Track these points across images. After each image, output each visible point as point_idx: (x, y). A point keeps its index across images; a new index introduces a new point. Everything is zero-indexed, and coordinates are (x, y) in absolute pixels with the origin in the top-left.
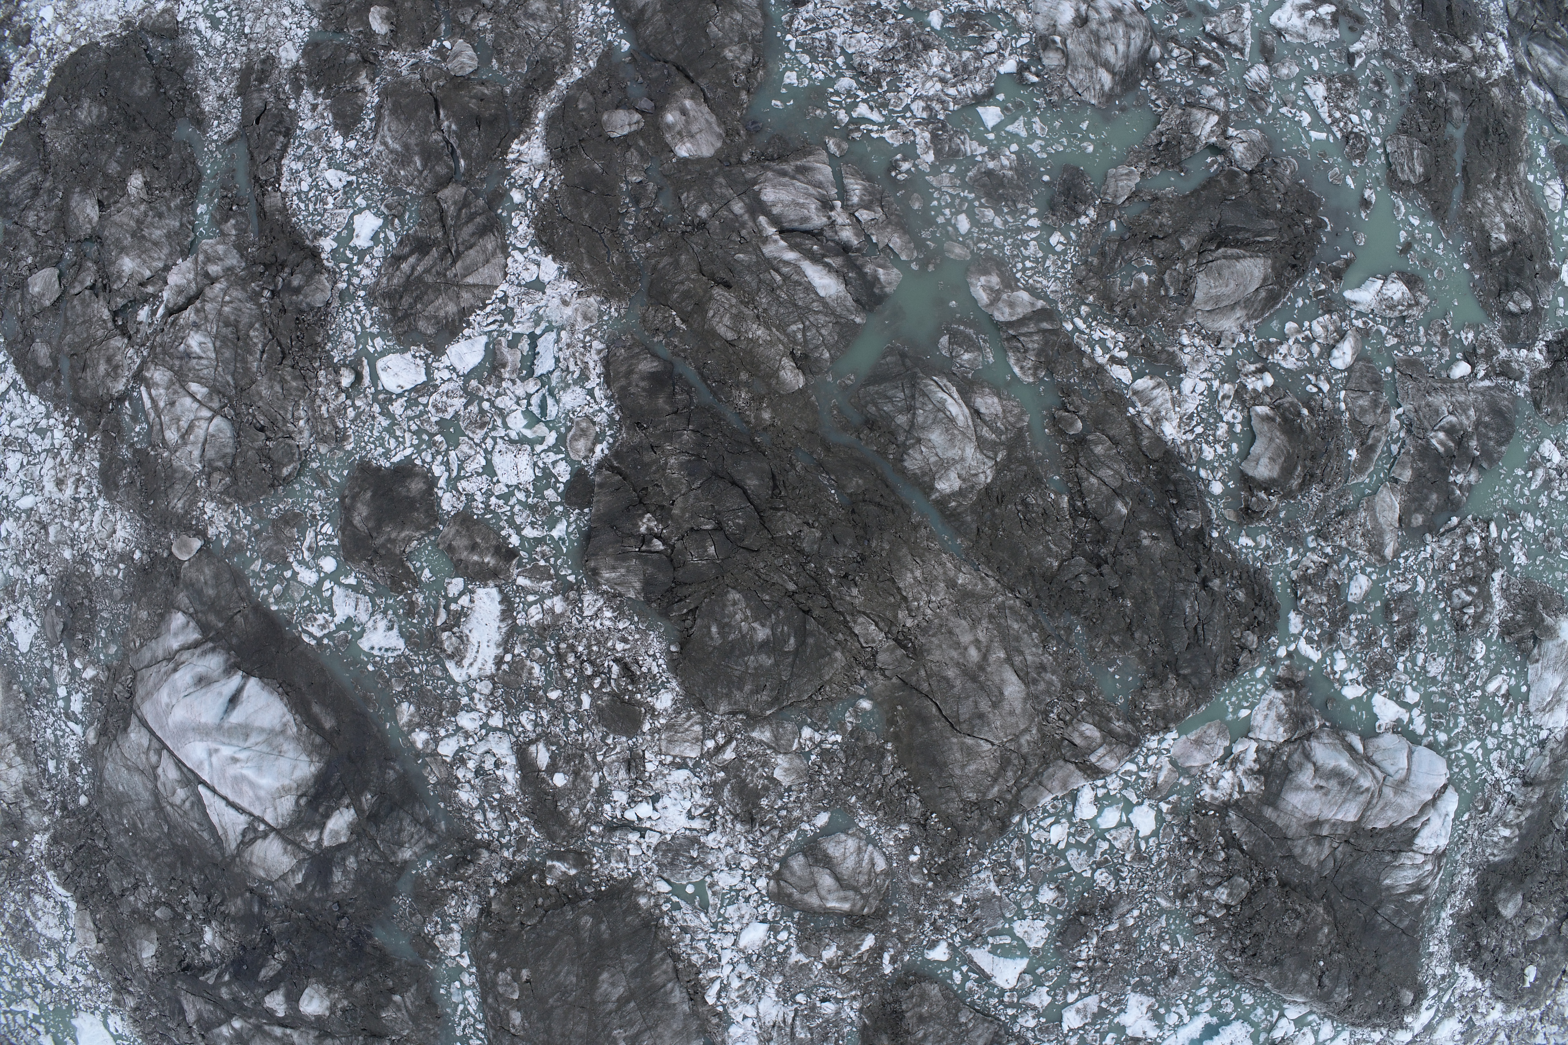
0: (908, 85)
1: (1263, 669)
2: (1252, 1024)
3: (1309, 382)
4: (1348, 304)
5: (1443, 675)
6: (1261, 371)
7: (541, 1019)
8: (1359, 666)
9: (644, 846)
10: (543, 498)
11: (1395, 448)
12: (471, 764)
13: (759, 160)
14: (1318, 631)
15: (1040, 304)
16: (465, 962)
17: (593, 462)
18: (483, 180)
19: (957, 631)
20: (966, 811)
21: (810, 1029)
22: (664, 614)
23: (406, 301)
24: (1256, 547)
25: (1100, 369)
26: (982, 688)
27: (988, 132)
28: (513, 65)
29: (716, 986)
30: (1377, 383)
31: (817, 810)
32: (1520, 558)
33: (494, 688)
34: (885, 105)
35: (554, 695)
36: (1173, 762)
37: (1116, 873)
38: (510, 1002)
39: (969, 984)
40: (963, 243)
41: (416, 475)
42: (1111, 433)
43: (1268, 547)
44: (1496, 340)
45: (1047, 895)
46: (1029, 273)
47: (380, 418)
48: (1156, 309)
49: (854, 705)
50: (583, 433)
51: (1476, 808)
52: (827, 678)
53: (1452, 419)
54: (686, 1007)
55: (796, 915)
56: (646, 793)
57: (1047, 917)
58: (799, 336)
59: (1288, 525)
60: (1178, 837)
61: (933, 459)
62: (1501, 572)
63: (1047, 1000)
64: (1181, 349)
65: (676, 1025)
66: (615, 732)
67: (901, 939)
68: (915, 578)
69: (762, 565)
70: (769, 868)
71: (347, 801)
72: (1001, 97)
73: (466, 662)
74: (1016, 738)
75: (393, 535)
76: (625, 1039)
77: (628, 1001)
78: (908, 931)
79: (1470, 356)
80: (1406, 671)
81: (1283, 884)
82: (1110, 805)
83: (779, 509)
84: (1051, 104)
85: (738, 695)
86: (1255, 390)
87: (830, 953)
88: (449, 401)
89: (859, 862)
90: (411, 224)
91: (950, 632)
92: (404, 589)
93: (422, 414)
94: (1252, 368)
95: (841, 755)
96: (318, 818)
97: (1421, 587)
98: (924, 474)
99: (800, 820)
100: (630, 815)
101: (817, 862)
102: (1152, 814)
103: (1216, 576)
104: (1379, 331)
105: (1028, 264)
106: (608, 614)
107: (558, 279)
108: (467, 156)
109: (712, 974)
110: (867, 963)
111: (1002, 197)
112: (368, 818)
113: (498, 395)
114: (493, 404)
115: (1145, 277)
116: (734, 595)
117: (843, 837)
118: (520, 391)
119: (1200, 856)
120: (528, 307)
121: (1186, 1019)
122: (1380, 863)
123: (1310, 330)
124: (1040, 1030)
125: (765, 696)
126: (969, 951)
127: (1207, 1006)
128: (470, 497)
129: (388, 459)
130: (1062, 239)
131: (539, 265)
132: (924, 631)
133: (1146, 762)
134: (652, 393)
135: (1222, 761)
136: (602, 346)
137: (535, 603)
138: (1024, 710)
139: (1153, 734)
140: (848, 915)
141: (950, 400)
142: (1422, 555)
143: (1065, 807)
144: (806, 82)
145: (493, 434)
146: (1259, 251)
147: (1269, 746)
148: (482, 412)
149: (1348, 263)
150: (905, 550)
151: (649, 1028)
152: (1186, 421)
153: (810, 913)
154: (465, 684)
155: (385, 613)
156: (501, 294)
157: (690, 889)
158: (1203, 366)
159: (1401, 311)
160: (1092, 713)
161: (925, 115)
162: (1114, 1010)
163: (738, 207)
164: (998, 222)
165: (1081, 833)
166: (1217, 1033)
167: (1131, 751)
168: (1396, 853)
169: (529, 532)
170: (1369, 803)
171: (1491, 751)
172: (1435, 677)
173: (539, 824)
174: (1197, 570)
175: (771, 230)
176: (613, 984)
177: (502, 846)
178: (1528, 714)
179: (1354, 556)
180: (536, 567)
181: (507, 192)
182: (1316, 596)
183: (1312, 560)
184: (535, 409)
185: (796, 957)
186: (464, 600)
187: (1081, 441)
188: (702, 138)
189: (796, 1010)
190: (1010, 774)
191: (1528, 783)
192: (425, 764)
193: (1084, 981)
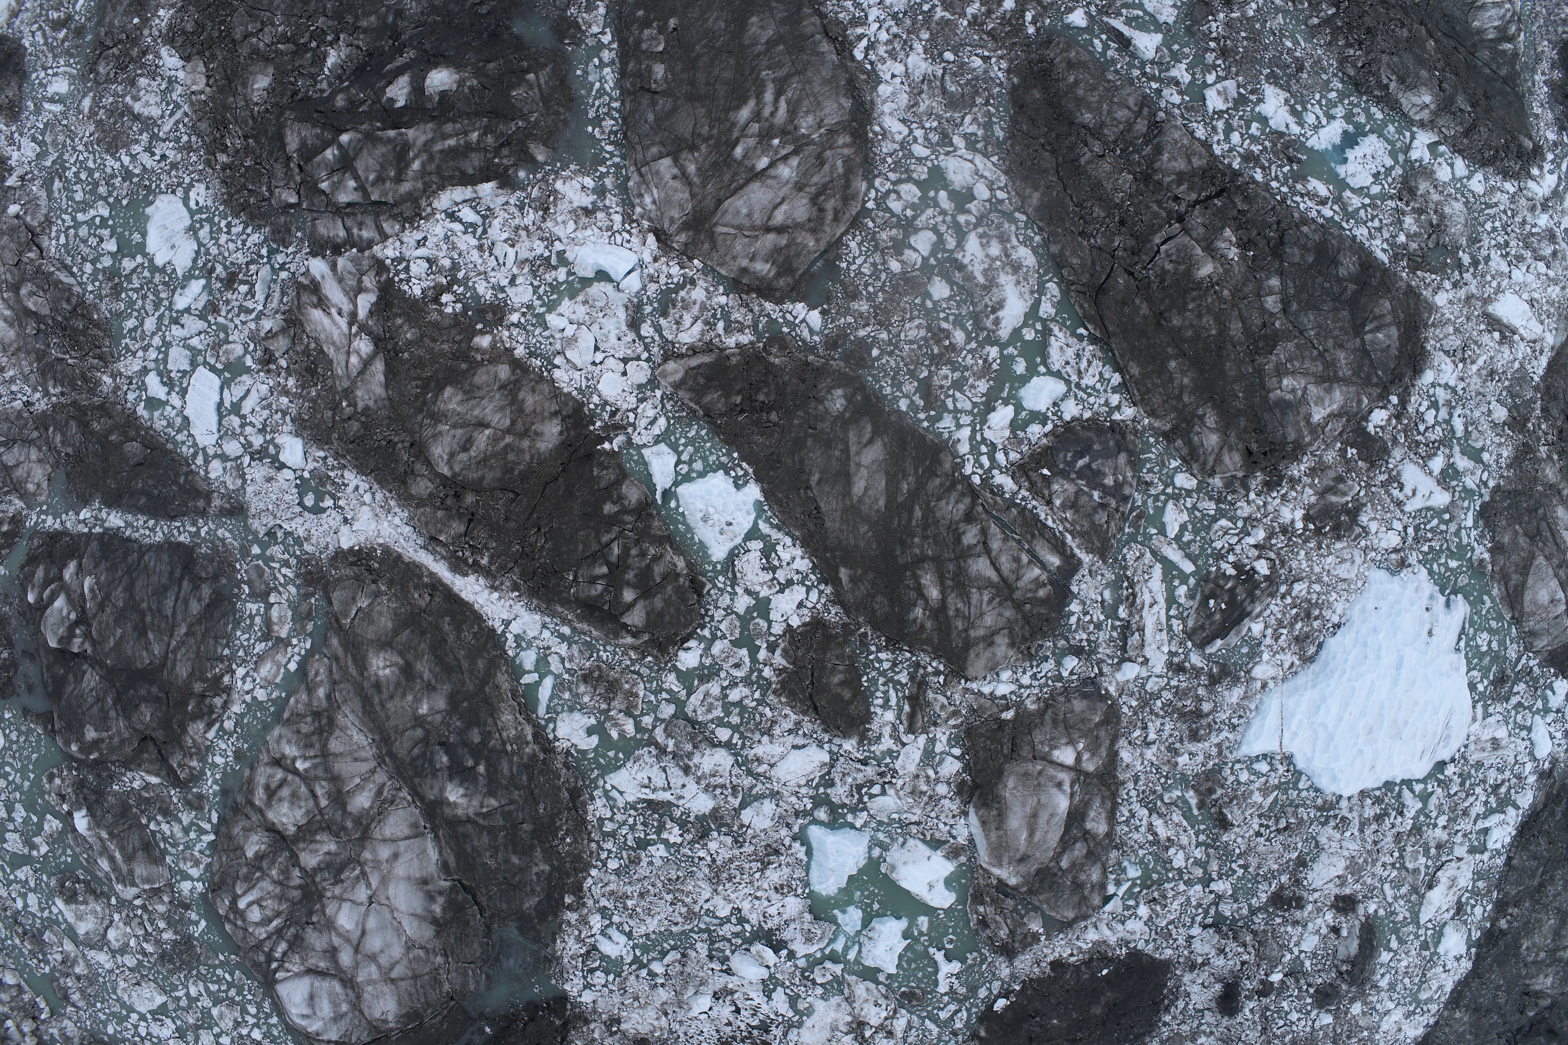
7: (685, 70)
16: (607, 38)
21: (960, 85)
29: (864, 43)
38: (653, 56)
39: (1110, 52)
54: (834, 57)
63: (1187, 78)
65: (826, 73)
76: (774, 81)
77: (777, 45)
87: (974, 8)
109: (859, 30)
110: (1010, 21)
124: (1186, 107)
126: (1106, 18)
151: (798, 73)
162: (1253, 98)
176: (762, 28)
185: (941, 12)
193: (1219, 62)
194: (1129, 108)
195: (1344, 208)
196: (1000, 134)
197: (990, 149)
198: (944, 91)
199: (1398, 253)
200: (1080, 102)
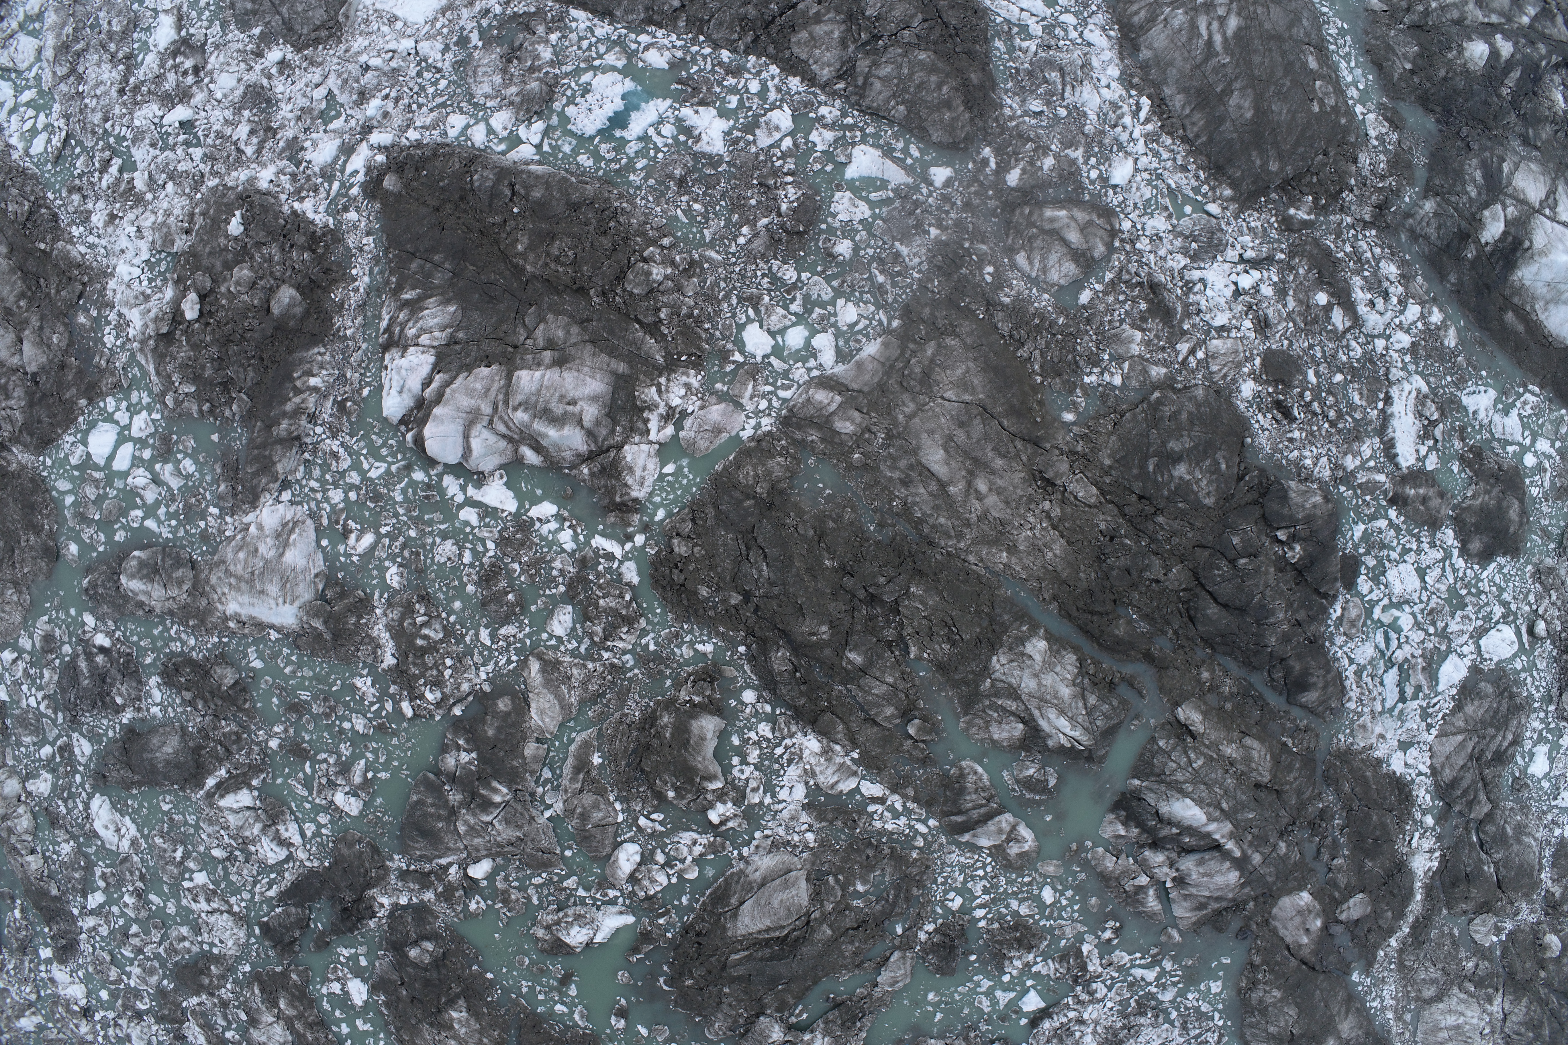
0: (1111, 1009)
1: (657, 519)
2: (572, 134)
3: (661, 823)
4: (630, 909)
5: (434, 542)
6: (722, 823)
7: (1291, 64)
8: (542, 538)
9: (1238, 247)
10: (1376, 557)
11: (547, 774)
12: (1395, 300)
13: (1237, 906)
14: (601, 568)
15: (966, 837)
16: (1359, 110)
17: (1341, 599)
18: (1457, 827)
19: (1002, 506)
20: (951, 324)
21: (1046, 82)
22: (1262, 471)
23: (1504, 708)
24: (692, 644)
25: (894, 789)
26: (966, 453)
27: (1033, 986)
28: (1442, 935)
29: (1143, 115)
30: (584, 838)
31: (1091, 305)
32: (364, 684)
33: (1387, 375)
34: (1131, 985)
35: (1339, 378)
36: (739, 406)
37: (775, 280)
38: (1322, 77)
39: (900, 145)
40: (1046, 876)
41: (1476, 555)
42: (875, 729)
43: (679, 647)
44: (441, 908)
45: (844, 248)
46: (979, 864)
47: (1509, 599)
48: (844, 860)
49: (1078, 414)
50: (1353, 624)
51: (355, 403)
52: (1113, 438)
53: (487, 818)
54: (1167, 91)
55: (1087, 197)
56: (1247, 298)
57: (837, 224)
58: (1192, 756)
59: (661, 672)
60: (715, 328)
61: (1058, 669)
62: (385, 665)
63: (814, 136)
64: (810, 826)
65: (1172, 72)
66: (1283, 352)
67: (981, 184)
68: (1051, 549)
69: (1190, 535)
70: (1122, 241)
71: (1488, 249)
72: (1024, 1021)
73: (1414, 394)
74: (920, 408)
75: (1487, 498)
76: (1217, 54)
77: (1223, 91)
78: (976, 193)
79: (471, 886)
80: (483, 541)
81: (582, 291)
82: (798, 351)
83: (1184, 590)
84: (975, 1028)
85: (1191, 407)
86: (724, 803)
87: (1049, 162)
88: (1461, 627)
89: (1043, 259)
90: (1507, 775)
91: (1007, 503)
92: (1470, 450)
93: (1479, 611)
94: (730, 824)
95: (1081, 363)
96: (1512, 231)
97: (484, 635)
98: (1058, 652)
99: (1106, 293)
100: (1256, 274)
101: (1084, 254)
102: (749, 348)
103: (735, 607)
104: (587, 889)
105: (981, 873)
106: (1308, 462)
107: (1389, 756)
108: (1471, 845)
109: (1150, 127)
110: (1010, 157)
111: (1015, 928)
112: (1468, 236)
113: (1423, 642)
114: (1426, 632)
115: (860, 888)
116: (1209, 501)
117: (1062, 282)
118: (1407, 650)
119: (684, 311)
120: (1412, 724)
121: (651, 132)
122: (467, 328)
123: (668, 875)
124: (813, 104)
125: (1167, 410)
126: (910, 180)
127: (632, 148)
128: (1432, 544)
129: (1499, 564)
130: (950, 904)
131: (1406, 764)
132: (1030, 499)
133: (770, 401)
134: (1306, 673)
135: (684, 414)
136: (1348, 705)
137: (1368, 460)
138: (918, 437)
139: (770, 432)
140: (1041, 205)
141: (1068, 731)
142: (490, 667)
143: (847, 342)
144: (1202, 987)
145: (1423, 606)
146: (741, 942)
147: (637, 439)
148: (1433, 623)
149: (635, 950)
150: (1064, 575)
151: (1198, 67)
152: (796, 757)
153: (1073, 200)
154: (1410, 374)
155: (1481, 426)
156: (1433, 731)
157: (1188, 209)
158: (785, 814)
159: (566, 915)
160: (842, 444)
161: (1094, 986)
162: (737, 134)
163: (1257, 858)
164: (1014, 904)
165: (823, 318)
166: (610, 119)
167: (791, 410)
168: (452, 341)
169: (1382, 523)
170: (507, 394)
171: (351, 468)
172: (444, 538)
173: (1328, 253)
174: (757, 608)
175: (1230, 845)
176: (1240, 107)
177: (1353, 227)
178: (312, 515)
179: (574, 653)
180: (1372, 493)
181: (1437, 823)
182: (613, 605)
183: (625, 641)
184: (1393, 635)
185: (1078, 154)
186: (1423, 450)
187: (906, 715)
188: (1291, 912)
189: (1063, 99)
190: (918, 370)
191: (295, 441)
192: (1427, 292)
193: (780, 162)
194: (878, 78)
195: (625, 49)
196: (998, 43)
197: (1006, 28)
198: (1061, 70)
199: (559, 23)
200: (932, 69)
